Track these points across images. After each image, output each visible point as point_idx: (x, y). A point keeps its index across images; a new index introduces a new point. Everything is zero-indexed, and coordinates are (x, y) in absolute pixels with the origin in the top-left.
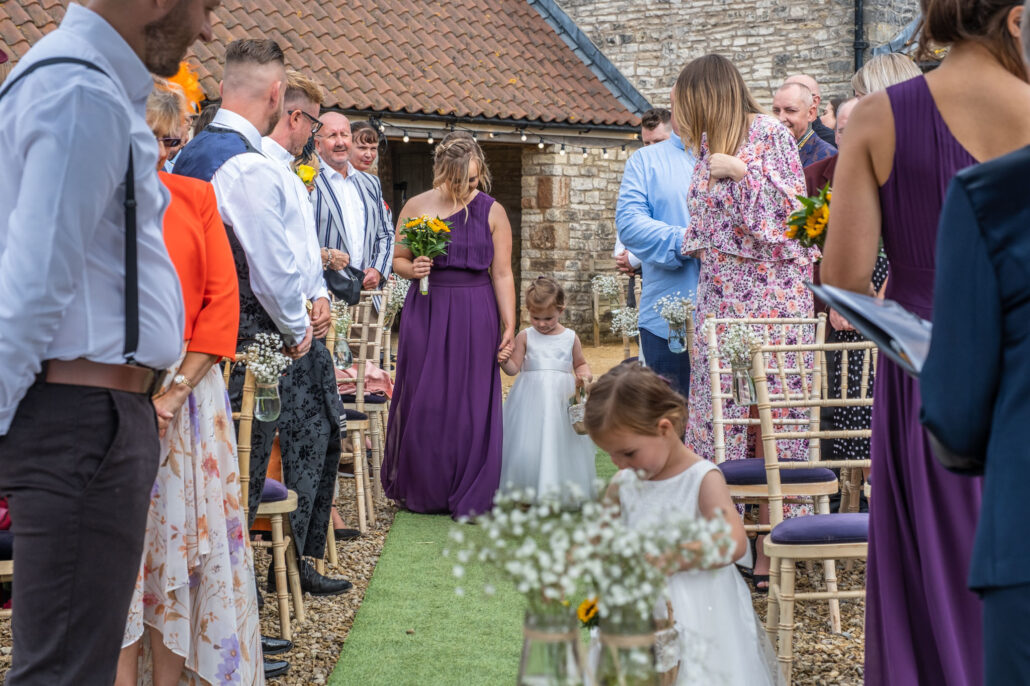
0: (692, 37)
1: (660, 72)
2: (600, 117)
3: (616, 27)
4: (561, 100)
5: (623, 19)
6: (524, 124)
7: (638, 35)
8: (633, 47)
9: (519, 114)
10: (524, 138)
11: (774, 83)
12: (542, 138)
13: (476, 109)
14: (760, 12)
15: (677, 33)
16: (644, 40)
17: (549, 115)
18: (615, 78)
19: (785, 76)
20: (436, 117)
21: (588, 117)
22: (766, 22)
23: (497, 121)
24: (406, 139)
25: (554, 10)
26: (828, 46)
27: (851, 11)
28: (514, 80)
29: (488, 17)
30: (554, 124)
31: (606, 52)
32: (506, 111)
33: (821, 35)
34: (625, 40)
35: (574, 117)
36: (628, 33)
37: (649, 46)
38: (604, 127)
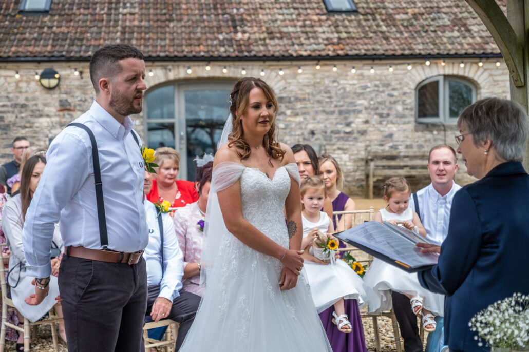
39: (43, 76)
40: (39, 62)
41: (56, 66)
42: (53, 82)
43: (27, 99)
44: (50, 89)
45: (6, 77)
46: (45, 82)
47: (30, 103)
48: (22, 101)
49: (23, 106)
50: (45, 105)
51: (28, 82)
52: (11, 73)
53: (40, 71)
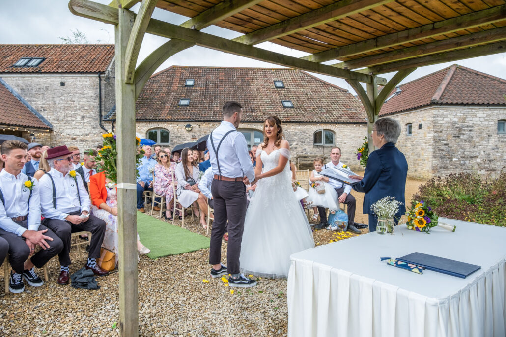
0: (61, 111)
1: (54, 118)
2: (41, 126)
3: (42, 107)
4: (32, 122)
5: (44, 106)
6: (25, 127)
7: (48, 109)
8: (46, 112)
9: (24, 125)
10: (25, 130)
11: (81, 122)
12: (29, 130)
13: (14, 123)
14: (78, 107)
15: (58, 110)
16: (50, 110)
17: (31, 125)
18: (42, 118)
19: (83, 120)
20: (5, 124)
21: (38, 126)
22: (79, 109)
23: (19, 126)
24: (4, 130)
25: (25, 102)
26: (93, 115)
27: (99, 109)
28: (20, 117)
29: (10, 103)
30: (31, 127)
31: (39, 112)
32: (21, 124)
33: (91, 113)
34: (44, 110)
35: (36, 126)
36: (45, 109)
37: (51, 112)
38: (42, 128)
39: (187, 127)
40: (185, 122)
41: (191, 123)
42: (190, 129)
43: (181, 134)
44: (189, 131)
45: (174, 127)
46: (187, 129)
47: (182, 136)
48: (179, 135)
49: (179, 137)
50: (187, 136)
51: (181, 128)
52: (176, 125)
53: (185, 125)
